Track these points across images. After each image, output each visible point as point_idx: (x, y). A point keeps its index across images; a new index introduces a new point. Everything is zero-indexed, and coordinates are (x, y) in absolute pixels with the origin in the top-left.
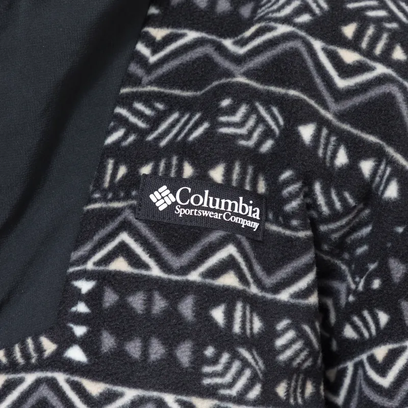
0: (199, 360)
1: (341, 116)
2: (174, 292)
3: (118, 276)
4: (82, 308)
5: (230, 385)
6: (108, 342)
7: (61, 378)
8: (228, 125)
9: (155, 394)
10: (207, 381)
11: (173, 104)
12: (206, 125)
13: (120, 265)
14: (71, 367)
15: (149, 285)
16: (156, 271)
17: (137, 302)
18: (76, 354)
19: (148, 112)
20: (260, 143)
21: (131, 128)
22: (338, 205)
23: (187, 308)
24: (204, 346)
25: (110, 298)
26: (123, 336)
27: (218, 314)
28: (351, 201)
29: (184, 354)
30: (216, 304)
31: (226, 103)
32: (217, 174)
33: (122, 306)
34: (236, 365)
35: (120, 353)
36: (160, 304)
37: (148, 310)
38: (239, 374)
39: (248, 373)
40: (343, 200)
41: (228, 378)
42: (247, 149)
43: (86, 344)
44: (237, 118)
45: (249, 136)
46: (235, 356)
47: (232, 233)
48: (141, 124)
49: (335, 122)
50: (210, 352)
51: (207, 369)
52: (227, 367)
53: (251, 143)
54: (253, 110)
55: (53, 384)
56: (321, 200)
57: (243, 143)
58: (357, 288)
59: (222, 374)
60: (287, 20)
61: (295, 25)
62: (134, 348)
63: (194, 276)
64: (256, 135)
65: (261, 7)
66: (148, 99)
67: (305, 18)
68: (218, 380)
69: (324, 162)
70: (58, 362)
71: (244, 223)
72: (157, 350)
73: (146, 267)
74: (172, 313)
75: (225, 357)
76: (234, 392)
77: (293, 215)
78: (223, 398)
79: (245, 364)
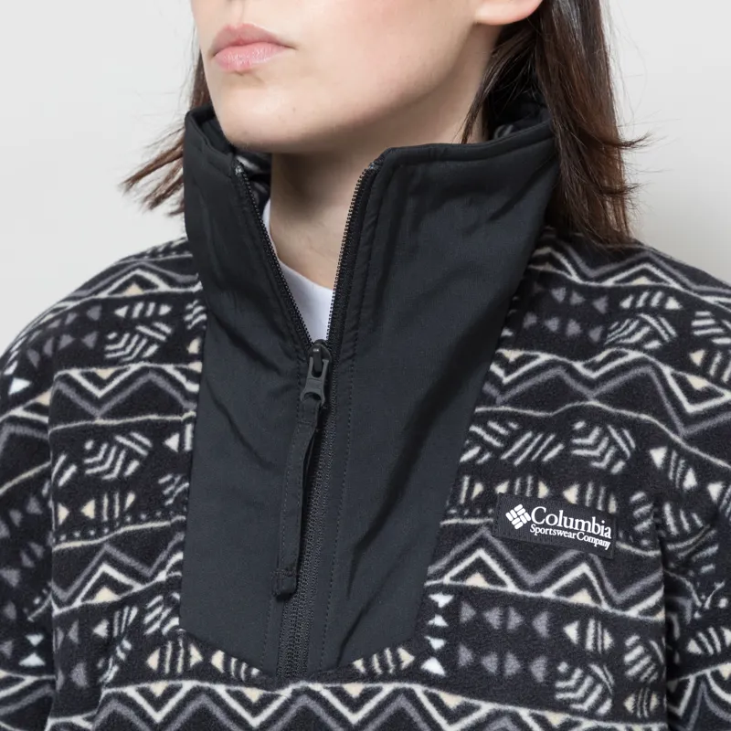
0: (553, 676)
1: (690, 440)
2: (529, 608)
3: (474, 591)
4: (439, 621)
5: (582, 701)
6: (465, 656)
7: (419, 690)
8: (582, 447)
9: (510, 708)
10: (560, 696)
11: (527, 424)
12: (560, 447)
13: (477, 581)
14: (428, 679)
15: (506, 601)
16: (511, 588)
17: (493, 617)
18: (433, 666)
19: (502, 431)
20: (611, 465)
21: (486, 447)
22: (686, 526)
23: (541, 624)
24: (558, 662)
25: (467, 613)
26: (480, 650)
27: (571, 631)
28: (699, 522)
29: (539, 669)
30: (570, 621)
31: (579, 425)
32: (571, 495)
33: (479, 621)
34: (588, 681)
35: (477, 667)
36: (515, 620)
37: (504, 625)
38: (591, 689)
39: (599, 689)
40: (691, 521)
41: (580, 693)
42: (600, 470)
43: (443, 657)
44: (590, 440)
45: (601, 458)
46: (588, 672)
47: (586, 552)
48: (496, 443)
49: (684, 445)
50: (563, 667)
51: (560, 684)
52: (580, 683)
53: (603, 465)
54: (605, 433)
55: (411, 696)
56: (670, 521)
57: (596, 464)
58: (703, 605)
59: (574, 690)
60: (637, 346)
61: (645, 351)
62: (490, 663)
63: (549, 593)
64: (608, 457)
65: (611, 332)
66: (502, 419)
67: (654, 344)
68: (570, 695)
69: (674, 485)
70: (415, 673)
71: (596, 542)
72: (512, 665)
73: (502, 583)
74: (527, 629)
75: (578, 673)
76: (585, 707)
77: (645, 535)
78: (575, 713)
79: (597, 680)
